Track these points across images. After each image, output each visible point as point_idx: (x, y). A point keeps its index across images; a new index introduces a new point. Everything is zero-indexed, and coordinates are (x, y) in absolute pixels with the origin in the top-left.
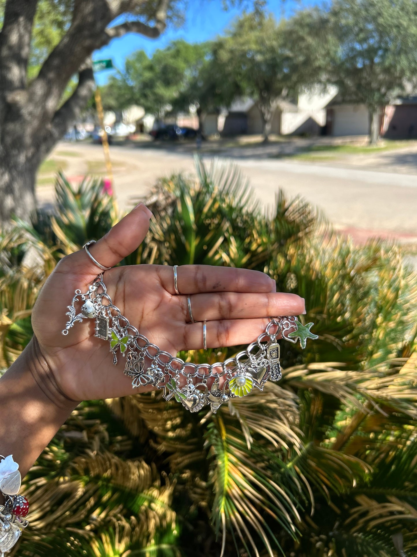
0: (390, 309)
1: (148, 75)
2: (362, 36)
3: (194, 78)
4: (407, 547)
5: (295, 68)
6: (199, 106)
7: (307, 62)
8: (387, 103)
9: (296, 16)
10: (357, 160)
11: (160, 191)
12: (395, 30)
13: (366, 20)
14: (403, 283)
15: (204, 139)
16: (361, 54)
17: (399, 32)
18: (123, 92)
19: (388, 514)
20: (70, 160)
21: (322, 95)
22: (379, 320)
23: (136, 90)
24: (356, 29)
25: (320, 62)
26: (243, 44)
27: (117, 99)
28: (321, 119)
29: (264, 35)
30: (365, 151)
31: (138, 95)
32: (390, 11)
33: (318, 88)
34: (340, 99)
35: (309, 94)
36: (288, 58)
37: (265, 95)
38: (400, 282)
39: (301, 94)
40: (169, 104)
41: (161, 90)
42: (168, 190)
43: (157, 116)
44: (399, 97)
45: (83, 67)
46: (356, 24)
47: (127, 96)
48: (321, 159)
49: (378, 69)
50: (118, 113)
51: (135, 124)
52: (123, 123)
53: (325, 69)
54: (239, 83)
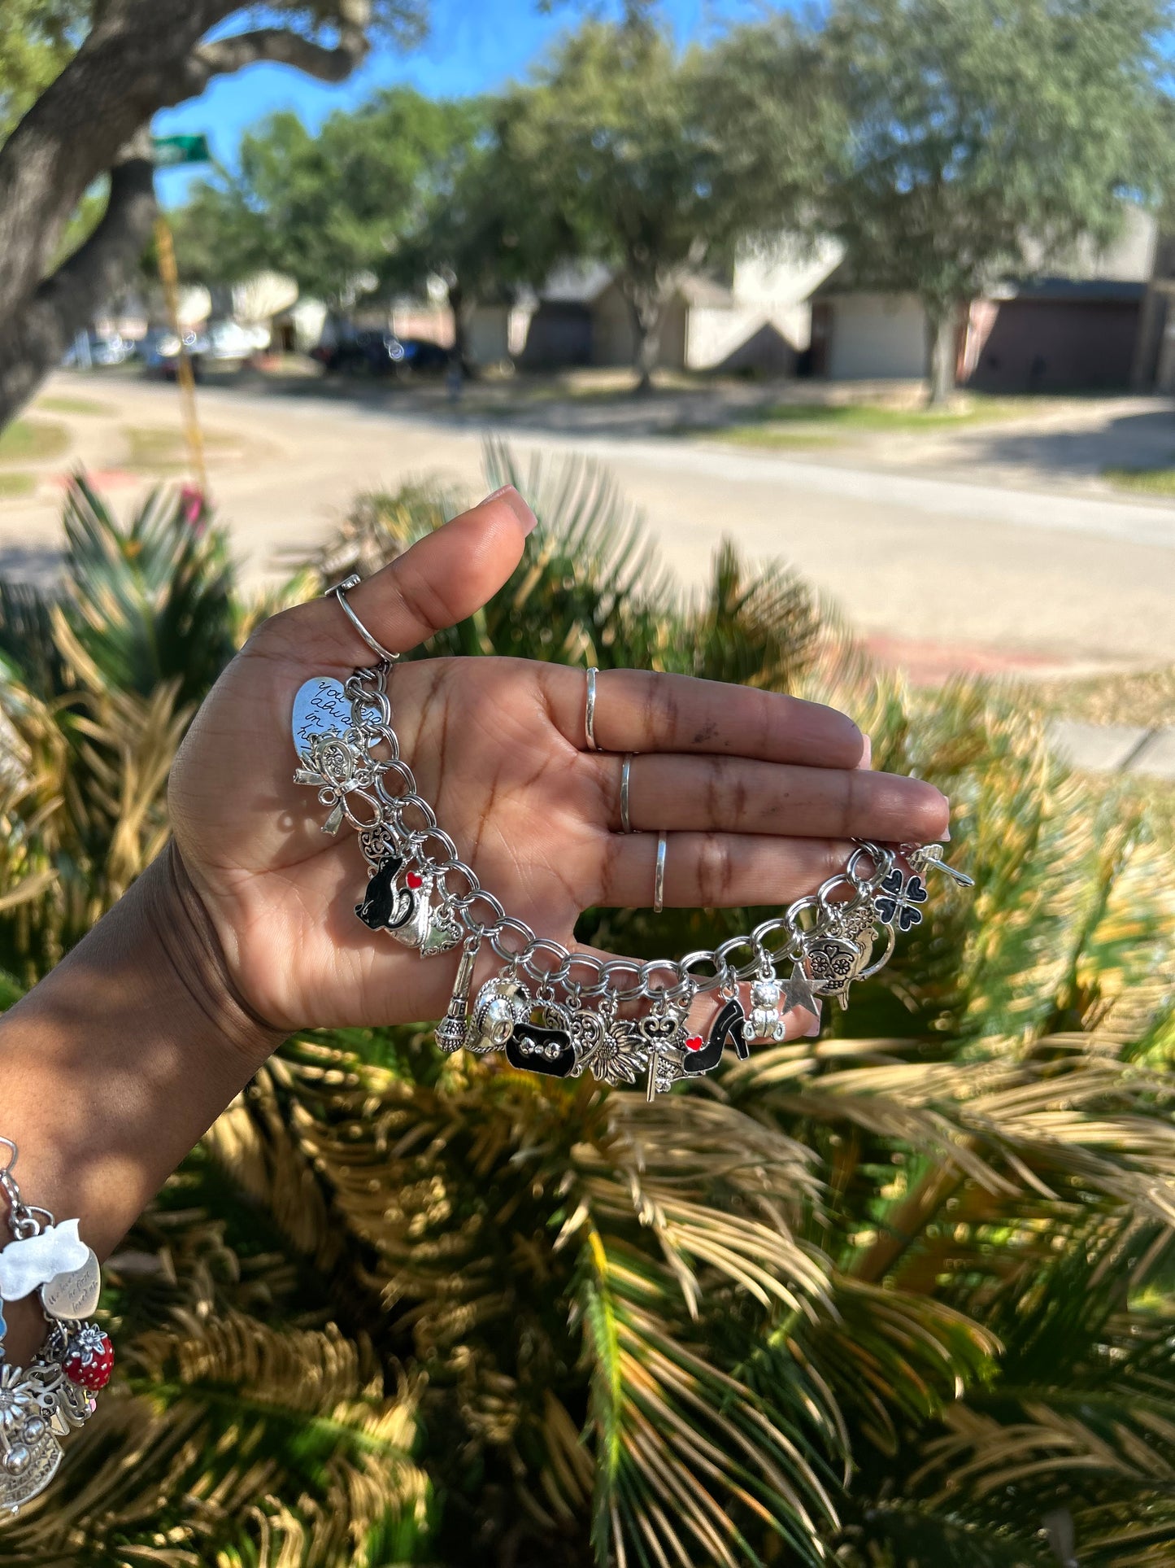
0: (1015, 874)
1: (307, 184)
2: (911, 103)
3: (442, 198)
4: (1084, 1547)
5: (726, 185)
6: (454, 278)
7: (762, 170)
8: (976, 294)
9: (732, 40)
10: (893, 447)
11: (367, 532)
12: (1002, 92)
13: (922, 58)
14: (1049, 803)
15: (469, 374)
16: (906, 153)
17: (1014, 97)
18: (232, 229)
19: (1030, 1456)
20: (74, 422)
21: (801, 263)
22: (984, 904)
23: (273, 226)
24: (896, 84)
25: (797, 172)
26: (582, 110)
27: (215, 250)
28: (796, 329)
29: (641, 86)
30: (916, 424)
31: (277, 243)
32: (991, 36)
33: (790, 245)
34: (848, 277)
35: (766, 259)
36: (707, 156)
37: (644, 257)
38: (1039, 803)
39: (743, 258)
40: (369, 273)
41: (347, 230)
42: (392, 532)
43: (332, 305)
44: (1008, 278)
45: (127, 152)
46: (898, 68)
47: (248, 243)
49: (952, 200)
50: (220, 291)
51: (269, 324)
52: (234, 320)
53: (809, 193)
54: (569, 220)
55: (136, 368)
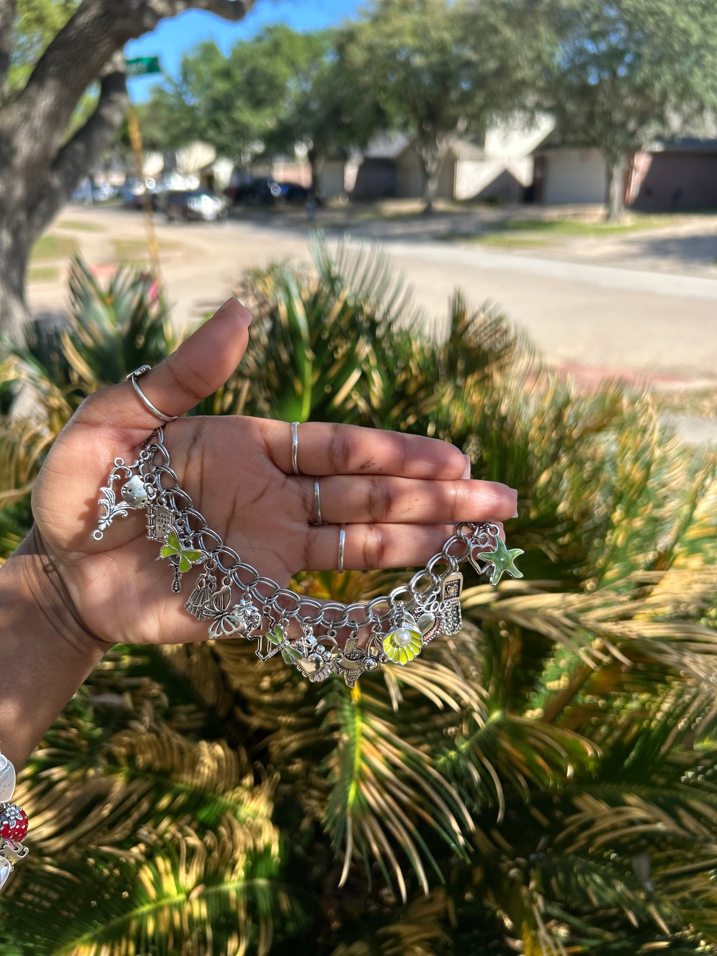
0: (635, 497)
1: (221, 86)
2: (595, 27)
3: (304, 93)
4: (656, 874)
5: (480, 82)
6: (311, 144)
7: (502, 72)
8: (638, 148)
10: (584, 247)
11: (250, 292)
12: (651, 20)
14: (658, 453)
15: (320, 204)
16: (595, 60)
17: (658, 25)
18: (177, 115)
19: (625, 824)
20: (81, 236)
21: (526, 130)
22: (617, 515)
23: (200, 113)
24: (588, 16)
25: (525, 72)
26: (391, 36)
27: (166, 129)
28: (524, 173)
29: (428, 20)
30: (599, 232)
31: (203, 124)
33: (520, 119)
34: (557, 139)
35: (504, 128)
36: (468, 64)
37: (428, 128)
38: (652, 452)
39: (491, 128)
40: (259, 141)
41: (246, 115)
42: (263, 290)
43: (237, 162)
44: (659, 138)
45: (108, 69)
46: (587, 6)
47: (185, 124)
48: (523, 244)
49: (624, 88)
50: (169, 154)
51: (198, 174)
52: (177, 172)
53: (533, 85)
54: (382, 106)
55: (119, 203)
